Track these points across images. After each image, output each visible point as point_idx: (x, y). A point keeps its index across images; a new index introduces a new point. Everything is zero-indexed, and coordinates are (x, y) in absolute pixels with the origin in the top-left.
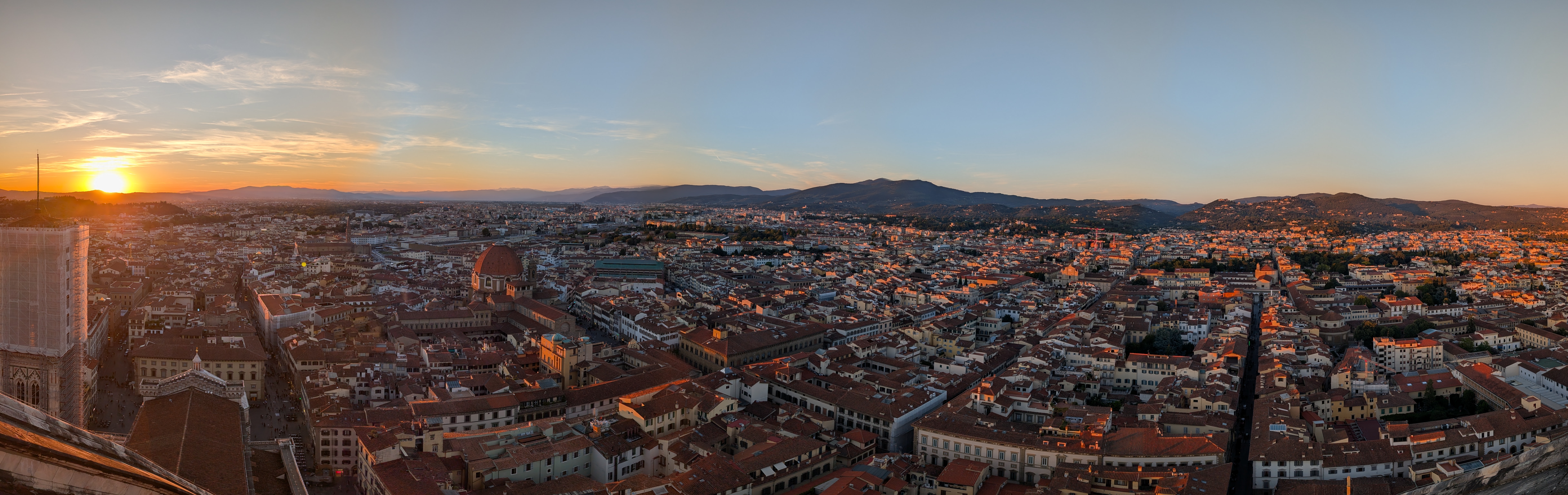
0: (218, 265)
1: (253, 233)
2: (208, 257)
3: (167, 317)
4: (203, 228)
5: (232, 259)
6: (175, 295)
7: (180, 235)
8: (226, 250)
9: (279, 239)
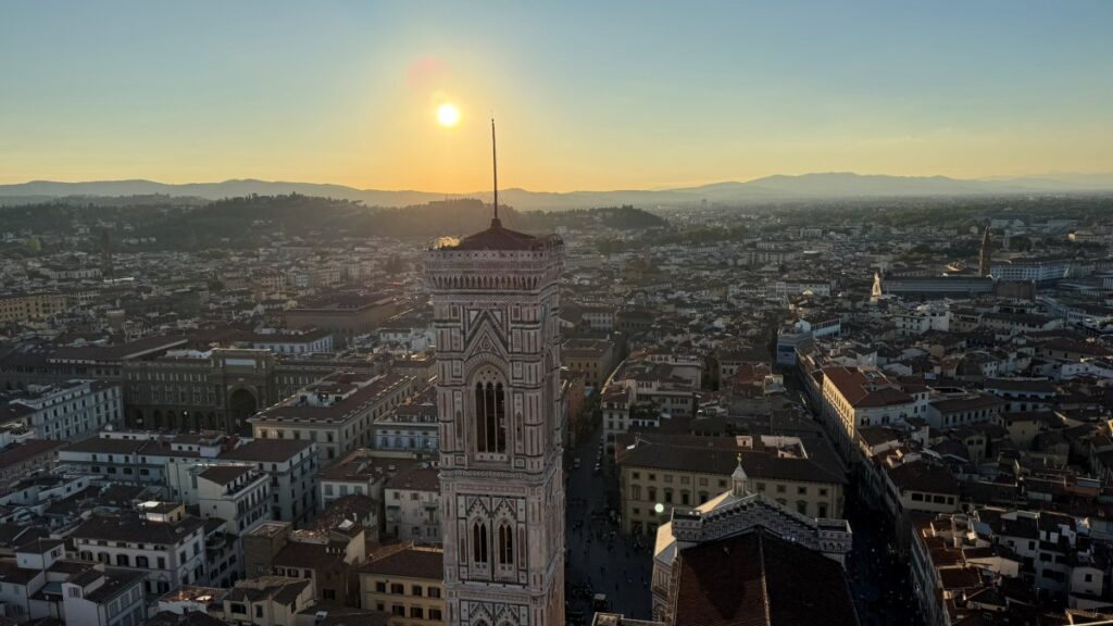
0: (735, 314)
1: (790, 257)
2: (716, 299)
3: (663, 399)
4: (700, 250)
5: (760, 302)
6: (671, 361)
7: (661, 261)
8: (744, 287)
9: (839, 269)
